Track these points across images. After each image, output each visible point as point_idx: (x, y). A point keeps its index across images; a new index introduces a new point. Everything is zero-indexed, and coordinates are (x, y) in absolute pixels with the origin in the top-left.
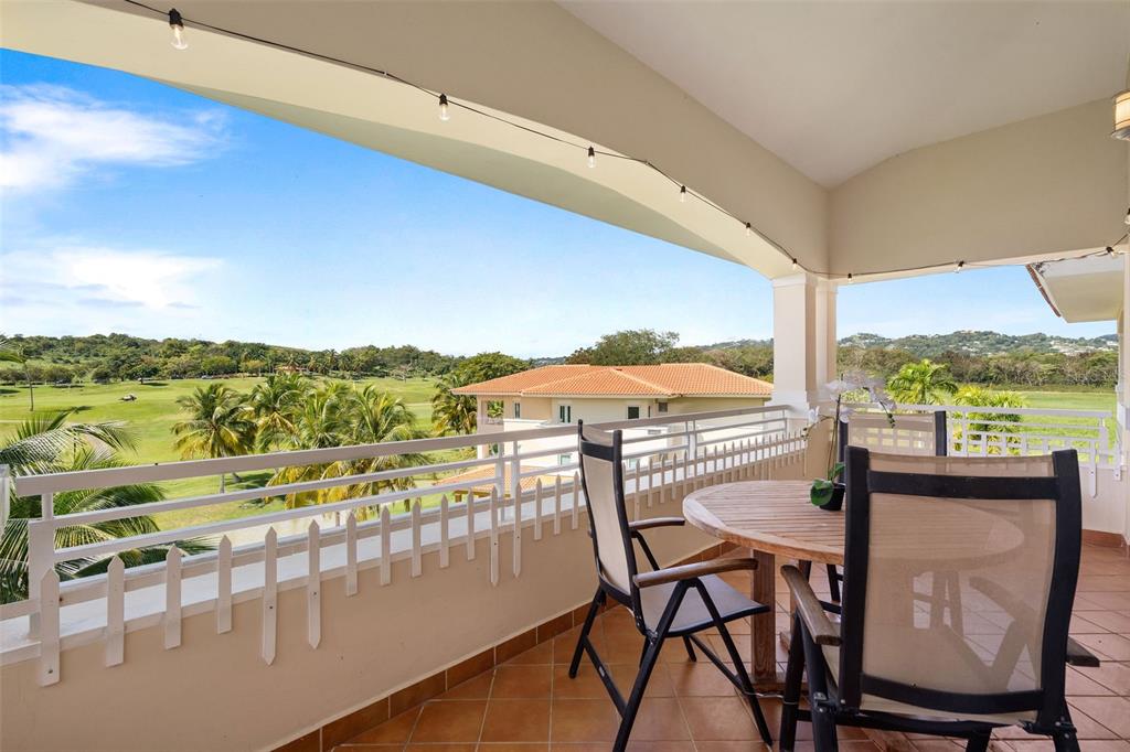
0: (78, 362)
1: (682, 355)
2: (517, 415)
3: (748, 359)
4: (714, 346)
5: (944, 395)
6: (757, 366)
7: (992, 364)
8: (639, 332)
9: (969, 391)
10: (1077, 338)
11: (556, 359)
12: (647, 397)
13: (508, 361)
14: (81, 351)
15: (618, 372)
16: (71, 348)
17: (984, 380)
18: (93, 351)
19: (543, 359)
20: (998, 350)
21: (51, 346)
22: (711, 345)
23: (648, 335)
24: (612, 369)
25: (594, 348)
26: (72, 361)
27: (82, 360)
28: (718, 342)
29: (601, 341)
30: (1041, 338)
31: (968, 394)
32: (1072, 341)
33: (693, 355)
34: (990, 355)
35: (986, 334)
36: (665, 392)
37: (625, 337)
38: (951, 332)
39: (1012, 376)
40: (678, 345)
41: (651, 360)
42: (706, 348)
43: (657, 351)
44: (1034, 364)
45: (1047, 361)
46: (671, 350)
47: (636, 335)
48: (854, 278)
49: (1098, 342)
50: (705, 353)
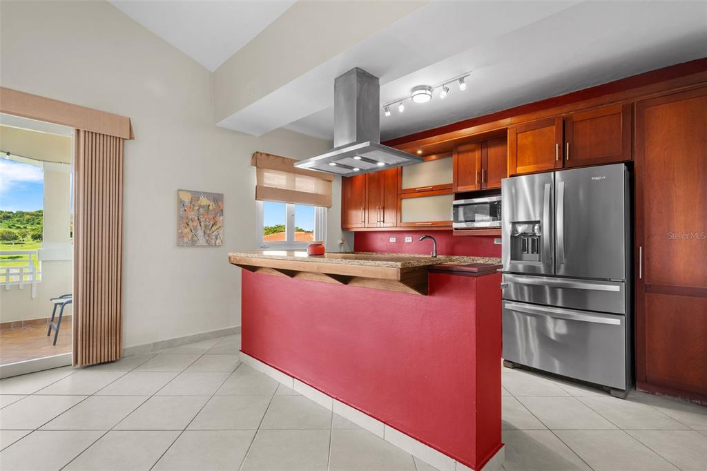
0: (26, 228)
14: (28, 221)
16: (22, 219)
18: (36, 221)
21: (9, 217)
26: (22, 227)
27: (29, 227)
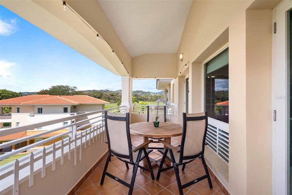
1: (78, 93)
2: (18, 112)
3: (95, 95)
4: (86, 91)
5: (136, 103)
6: (97, 96)
7: (142, 97)
8: (65, 86)
9: (141, 102)
10: (154, 92)
11: (32, 93)
12: (70, 105)
13: (10, 93)
15: (60, 97)
17: (141, 100)
19: (26, 92)
20: (143, 94)
22: (85, 91)
23: (67, 87)
24: (58, 97)
25: (48, 90)
28: (87, 90)
29: (51, 88)
30: (149, 92)
31: (140, 103)
32: (153, 93)
33: (80, 93)
34: (142, 95)
35: (141, 91)
36: (76, 103)
37: (60, 87)
38: (136, 90)
39: (145, 99)
40: (77, 90)
41: (68, 94)
42: (84, 91)
43: (70, 91)
44: (148, 97)
45: (150, 97)
46: (75, 91)
47: (63, 86)
48: (137, 78)
49: (156, 93)
50: (84, 93)
